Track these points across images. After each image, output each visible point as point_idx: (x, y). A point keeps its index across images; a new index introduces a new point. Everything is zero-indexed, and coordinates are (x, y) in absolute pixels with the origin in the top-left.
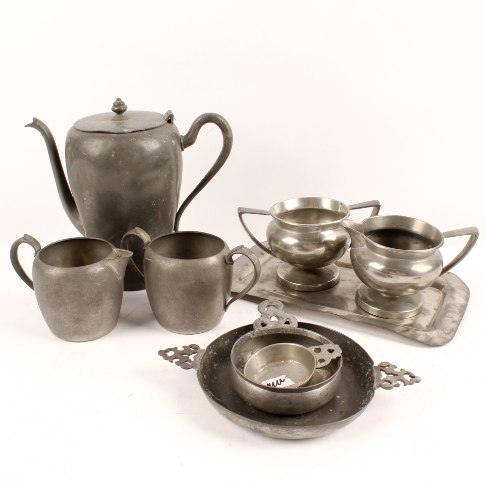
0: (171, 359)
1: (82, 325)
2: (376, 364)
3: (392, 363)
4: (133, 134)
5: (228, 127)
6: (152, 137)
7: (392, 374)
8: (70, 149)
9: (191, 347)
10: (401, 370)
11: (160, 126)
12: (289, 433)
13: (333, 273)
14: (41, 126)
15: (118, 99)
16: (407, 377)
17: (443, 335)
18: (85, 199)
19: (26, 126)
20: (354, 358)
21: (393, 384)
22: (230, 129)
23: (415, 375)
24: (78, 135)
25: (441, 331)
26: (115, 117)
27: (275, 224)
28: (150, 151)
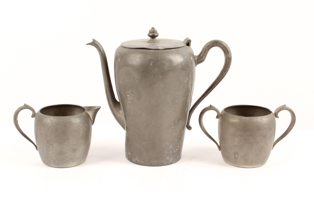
4: (165, 50)
5: (229, 50)
6: (178, 53)
8: (119, 60)
11: (183, 47)
14: (98, 44)
15: (153, 28)
18: (128, 96)
19: (87, 44)
22: (230, 51)
24: (126, 50)
26: (150, 40)
28: (177, 63)
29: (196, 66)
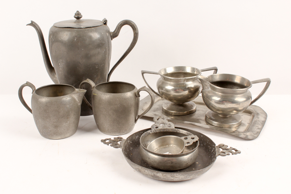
0: (108, 144)
1: (58, 129)
2: (217, 145)
3: (225, 144)
4: (86, 29)
5: (136, 27)
6: (96, 31)
7: (225, 149)
8: (52, 37)
9: (118, 138)
10: (230, 147)
11: (100, 26)
12: (172, 177)
13: (193, 106)
14: (35, 25)
15: (78, 11)
16: (234, 151)
17: (253, 135)
18: (59, 64)
19: (27, 25)
20: (205, 144)
21: (226, 154)
22: (137, 28)
23: (238, 150)
24: (56, 29)
25: (252, 133)
26: (76, 21)
27: (161, 79)
28: (95, 38)
29: (112, 40)
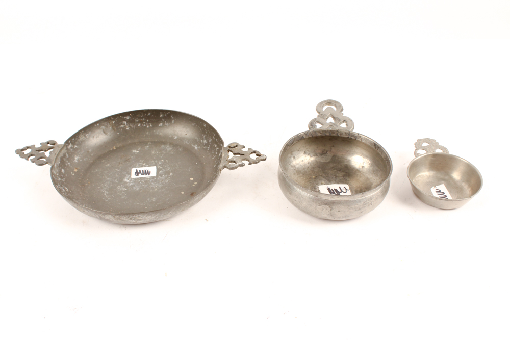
0: (27, 157)
2: (226, 145)
3: (241, 143)
7: (238, 154)
9: (48, 143)
10: (249, 149)
16: (253, 157)
21: (238, 164)
23: (262, 153)
